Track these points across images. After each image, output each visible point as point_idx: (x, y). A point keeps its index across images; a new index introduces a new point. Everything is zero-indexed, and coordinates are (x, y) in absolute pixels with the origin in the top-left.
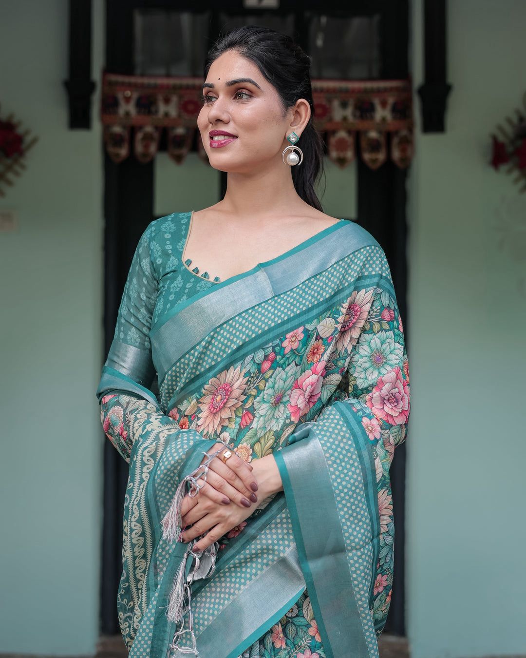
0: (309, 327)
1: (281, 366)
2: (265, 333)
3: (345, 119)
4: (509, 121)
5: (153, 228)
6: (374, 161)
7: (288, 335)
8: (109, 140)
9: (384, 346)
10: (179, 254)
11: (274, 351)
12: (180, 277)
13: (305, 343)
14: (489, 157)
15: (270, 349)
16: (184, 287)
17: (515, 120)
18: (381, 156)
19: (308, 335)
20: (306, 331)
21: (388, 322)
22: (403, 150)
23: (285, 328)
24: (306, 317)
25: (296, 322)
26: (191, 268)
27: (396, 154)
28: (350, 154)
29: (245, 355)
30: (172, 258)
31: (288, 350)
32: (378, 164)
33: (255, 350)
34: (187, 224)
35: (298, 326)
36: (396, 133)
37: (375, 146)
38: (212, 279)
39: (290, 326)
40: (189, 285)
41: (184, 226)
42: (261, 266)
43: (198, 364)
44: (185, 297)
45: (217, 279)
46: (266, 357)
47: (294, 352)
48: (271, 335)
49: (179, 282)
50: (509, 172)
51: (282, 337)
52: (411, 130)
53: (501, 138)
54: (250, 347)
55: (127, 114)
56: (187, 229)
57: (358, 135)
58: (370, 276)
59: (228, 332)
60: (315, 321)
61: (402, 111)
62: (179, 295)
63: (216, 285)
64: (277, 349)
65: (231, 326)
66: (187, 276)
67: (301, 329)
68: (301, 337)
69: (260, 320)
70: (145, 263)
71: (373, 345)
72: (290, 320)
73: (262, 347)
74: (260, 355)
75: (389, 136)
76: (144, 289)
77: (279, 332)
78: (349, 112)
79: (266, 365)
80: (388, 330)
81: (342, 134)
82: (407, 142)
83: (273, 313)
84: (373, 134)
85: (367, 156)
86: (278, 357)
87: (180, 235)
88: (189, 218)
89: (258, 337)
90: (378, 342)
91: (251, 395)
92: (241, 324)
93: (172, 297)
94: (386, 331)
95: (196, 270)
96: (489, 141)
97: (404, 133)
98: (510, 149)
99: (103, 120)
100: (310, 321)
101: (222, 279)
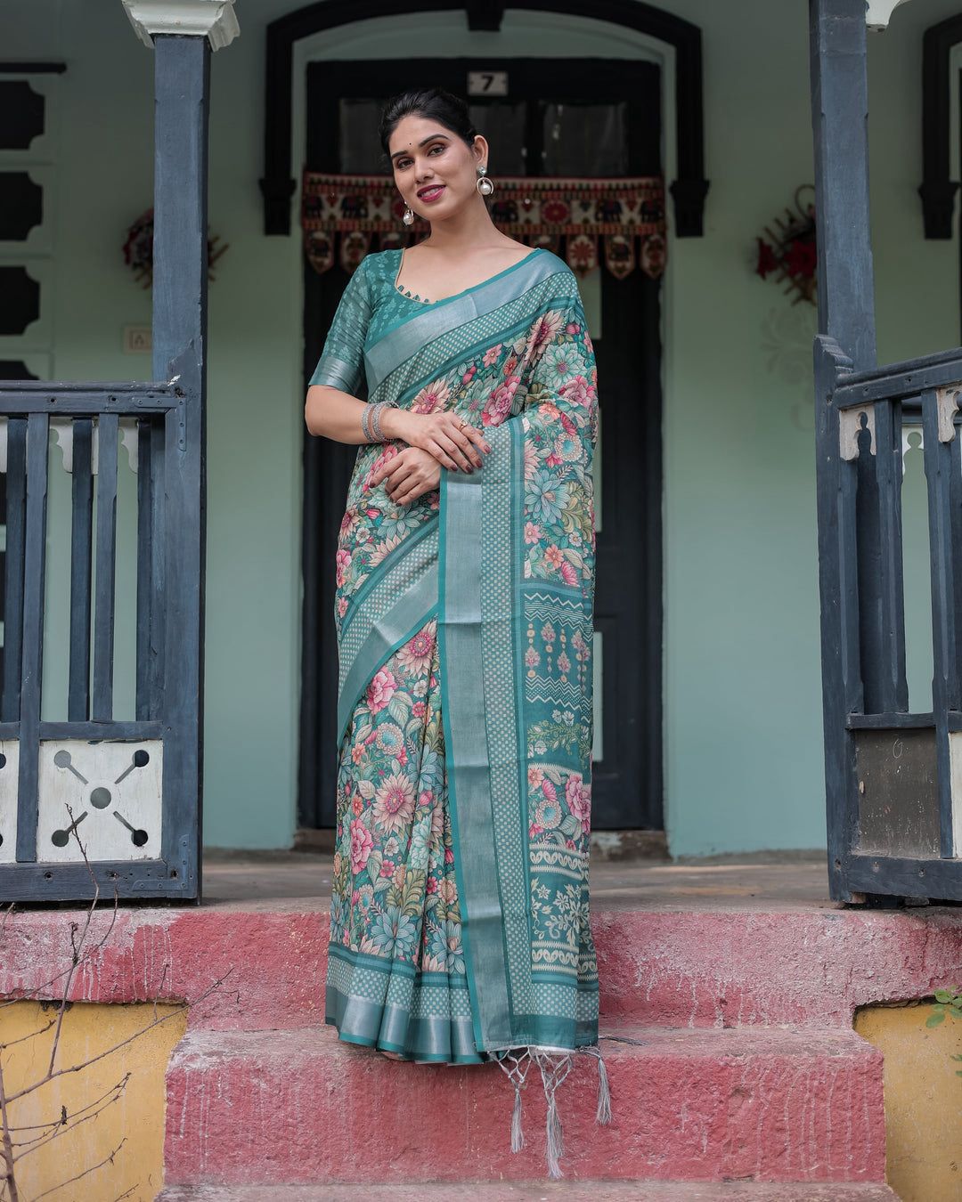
0: (507, 345)
1: (480, 378)
2: (468, 349)
3: (586, 221)
4: (777, 221)
5: (368, 261)
6: (621, 270)
7: (488, 352)
8: (311, 248)
9: (568, 356)
10: (392, 282)
11: (475, 365)
12: (393, 300)
13: (503, 359)
14: (756, 264)
15: (472, 364)
16: (397, 308)
17: (786, 222)
18: (629, 265)
19: (505, 352)
20: (504, 348)
21: (572, 336)
22: (655, 258)
23: (485, 345)
24: (504, 336)
25: (494, 341)
26: (403, 293)
27: (646, 262)
28: (592, 262)
29: (451, 368)
30: (386, 284)
31: (487, 364)
32: (625, 274)
33: (458, 365)
34: (400, 259)
35: (497, 344)
36: (647, 237)
37: (621, 253)
38: (422, 301)
39: (489, 343)
40: (402, 306)
41: (396, 261)
42: (468, 291)
43: (410, 377)
44: (398, 316)
45: (427, 301)
46: (468, 370)
47: (493, 366)
48: (473, 351)
49: (393, 304)
50: (779, 281)
51: (482, 352)
52: (663, 234)
53: (768, 241)
54: (455, 362)
55: (332, 217)
56: (399, 263)
57: (601, 241)
58: (559, 299)
59: (436, 348)
60: (512, 340)
61: (652, 212)
62: (392, 315)
63: (426, 307)
64: (478, 363)
65: (439, 343)
66: (400, 299)
67: (500, 346)
68: (499, 353)
69: (464, 338)
70: (363, 291)
71: (558, 355)
72: (491, 337)
73: (465, 361)
74: (463, 369)
75: (638, 242)
76: (361, 313)
77: (481, 347)
78: (591, 213)
79: (468, 377)
80: (572, 342)
81: (583, 239)
82: (659, 248)
83: (476, 332)
84: (619, 239)
85: (612, 264)
86: (479, 371)
87: (392, 267)
88: (401, 254)
89: (462, 353)
90: (563, 353)
91: (452, 404)
92: (448, 342)
93: (386, 317)
94: (570, 343)
95: (409, 294)
96: (755, 245)
97: (655, 237)
98: (779, 254)
99: (303, 225)
100: (507, 339)
101: (432, 302)
